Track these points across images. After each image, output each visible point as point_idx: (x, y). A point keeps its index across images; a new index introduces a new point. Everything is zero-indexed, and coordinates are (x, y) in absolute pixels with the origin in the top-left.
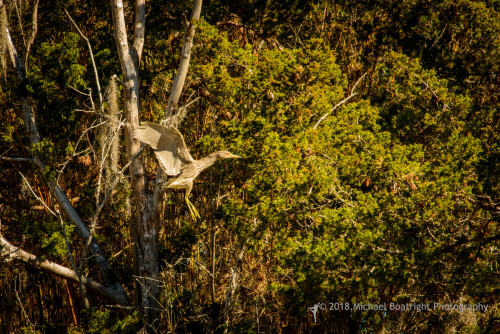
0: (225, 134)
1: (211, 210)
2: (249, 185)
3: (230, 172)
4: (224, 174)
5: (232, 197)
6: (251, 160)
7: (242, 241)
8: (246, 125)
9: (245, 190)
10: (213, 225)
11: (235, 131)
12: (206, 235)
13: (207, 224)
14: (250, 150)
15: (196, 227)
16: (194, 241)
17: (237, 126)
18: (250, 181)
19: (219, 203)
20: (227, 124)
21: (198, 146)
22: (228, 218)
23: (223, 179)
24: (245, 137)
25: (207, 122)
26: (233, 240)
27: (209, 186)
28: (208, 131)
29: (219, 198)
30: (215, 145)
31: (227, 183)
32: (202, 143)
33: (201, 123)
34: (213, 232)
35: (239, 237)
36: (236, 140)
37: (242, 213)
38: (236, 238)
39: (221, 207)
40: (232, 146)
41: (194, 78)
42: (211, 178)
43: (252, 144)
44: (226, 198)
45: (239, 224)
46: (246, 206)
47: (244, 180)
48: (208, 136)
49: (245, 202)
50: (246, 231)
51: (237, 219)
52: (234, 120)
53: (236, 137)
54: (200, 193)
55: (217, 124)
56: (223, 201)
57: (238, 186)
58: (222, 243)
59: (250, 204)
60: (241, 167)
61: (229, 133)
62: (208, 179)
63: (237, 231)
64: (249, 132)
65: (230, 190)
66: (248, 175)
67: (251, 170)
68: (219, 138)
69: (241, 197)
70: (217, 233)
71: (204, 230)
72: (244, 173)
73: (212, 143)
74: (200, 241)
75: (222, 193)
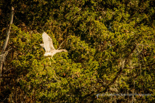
0: (20, 60)
1: (15, 83)
2: (28, 75)
3: (22, 71)
4: (20, 72)
5: (22, 79)
6: (28, 68)
7: (25, 93)
8: (27, 57)
9: (26, 77)
10: (16, 88)
11: (23, 59)
12: (14, 91)
13: (14, 88)
14: (28, 64)
15: (10, 89)
16: (10, 93)
17: (24, 57)
18: (28, 74)
19: (18, 81)
20: (21, 56)
21: (12, 63)
22: (21, 86)
23: (19, 74)
24: (27, 60)
25: (14, 56)
26: (22, 93)
27: (15, 76)
28: (15, 59)
29: (18, 79)
30: (17, 63)
31: (21, 75)
32: (13, 62)
33: (13, 56)
34: (16, 90)
35: (24, 92)
36: (24, 61)
37: (26, 84)
38: (23, 92)
39: (19, 82)
40: (22, 63)
41: (10, 42)
42: (16, 73)
43: (29, 63)
44: (20, 79)
45: (24, 88)
46: (27, 82)
47: (26, 74)
48: (15, 60)
49: (26, 81)
50: (27, 90)
51: (24, 86)
52: (23, 55)
53: (24, 60)
54: (12, 78)
55: (18, 56)
56: (19, 80)
57: (24, 76)
58: (19, 94)
59: (28, 81)
60: (25, 70)
61: (22, 59)
62: (15, 73)
63: (24, 90)
64: (28, 59)
65: (22, 77)
66: (27, 72)
67: (28, 71)
68: (18, 61)
69: (25, 79)
70: (17, 90)
71: (13, 90)
72: (26, 72)
73: (16, 62)
74: (12, 93)
75: (19, 78)
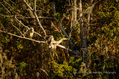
0: (105, 11)
1: (101, 31)
2: (111, 24)
3: (106, 21)
4: (104, 22)
5: (106, 28)
6: (111, 18)
7: (109, 39)
8: (110, 9)
9: (110, 26)
10: (101, 35)
11: (107, 10)
12: (99, 38)
13: (100, 35)
14: (111, 15)
15: (97, 36)
16: (96, 39)
17: (108, 9)
18: (111, 23)
19: (103, 29)
20: (105, 8)
21: (97, 14)
22: (105, 33)
23: (104, 23)
24: (110, 12)
25: (100, 8)
26: (106, 39)
27: (100, 25)
28: (100, 11)
29: (103, 28)
30: (102, 14)
31: (105, 24)
32: (98, 14)
33: (98, 8)
34: (101, 37)
35: (108, 38)
36: (107, 13)
37: (109, 32)
38: (107, 38)
39: (103, 30)
40: (106, 14)
42: (101, 23)
43: (111, 14)
44: (105, 28)
45: (108, 35)
46: (110, 30)
47: (109, 23)
48: (100, 12)
49: (110, 29)
50: (110, 36)
51: (108, 33)
52: (107, 7)
53: (107, 12)
54: (98, 27)
55: (102, 9)
56: (104, 29)
57: (108, 25)
58: (104, 39)
59: (111, 30)
60: (109, 20)
61: (106, 11)
62: (100, 23)
63: (107, 37)
64: (111, 11)
65: (106, 26)
66: (110, 22)
67: (111, 20)
68: (103, 12)
69: (109, 28)
70: (102, 37)
71: (99, 36)
72: (109, 21)
73: (101, 14)
74: (98, 39)
75: (104, 27)
